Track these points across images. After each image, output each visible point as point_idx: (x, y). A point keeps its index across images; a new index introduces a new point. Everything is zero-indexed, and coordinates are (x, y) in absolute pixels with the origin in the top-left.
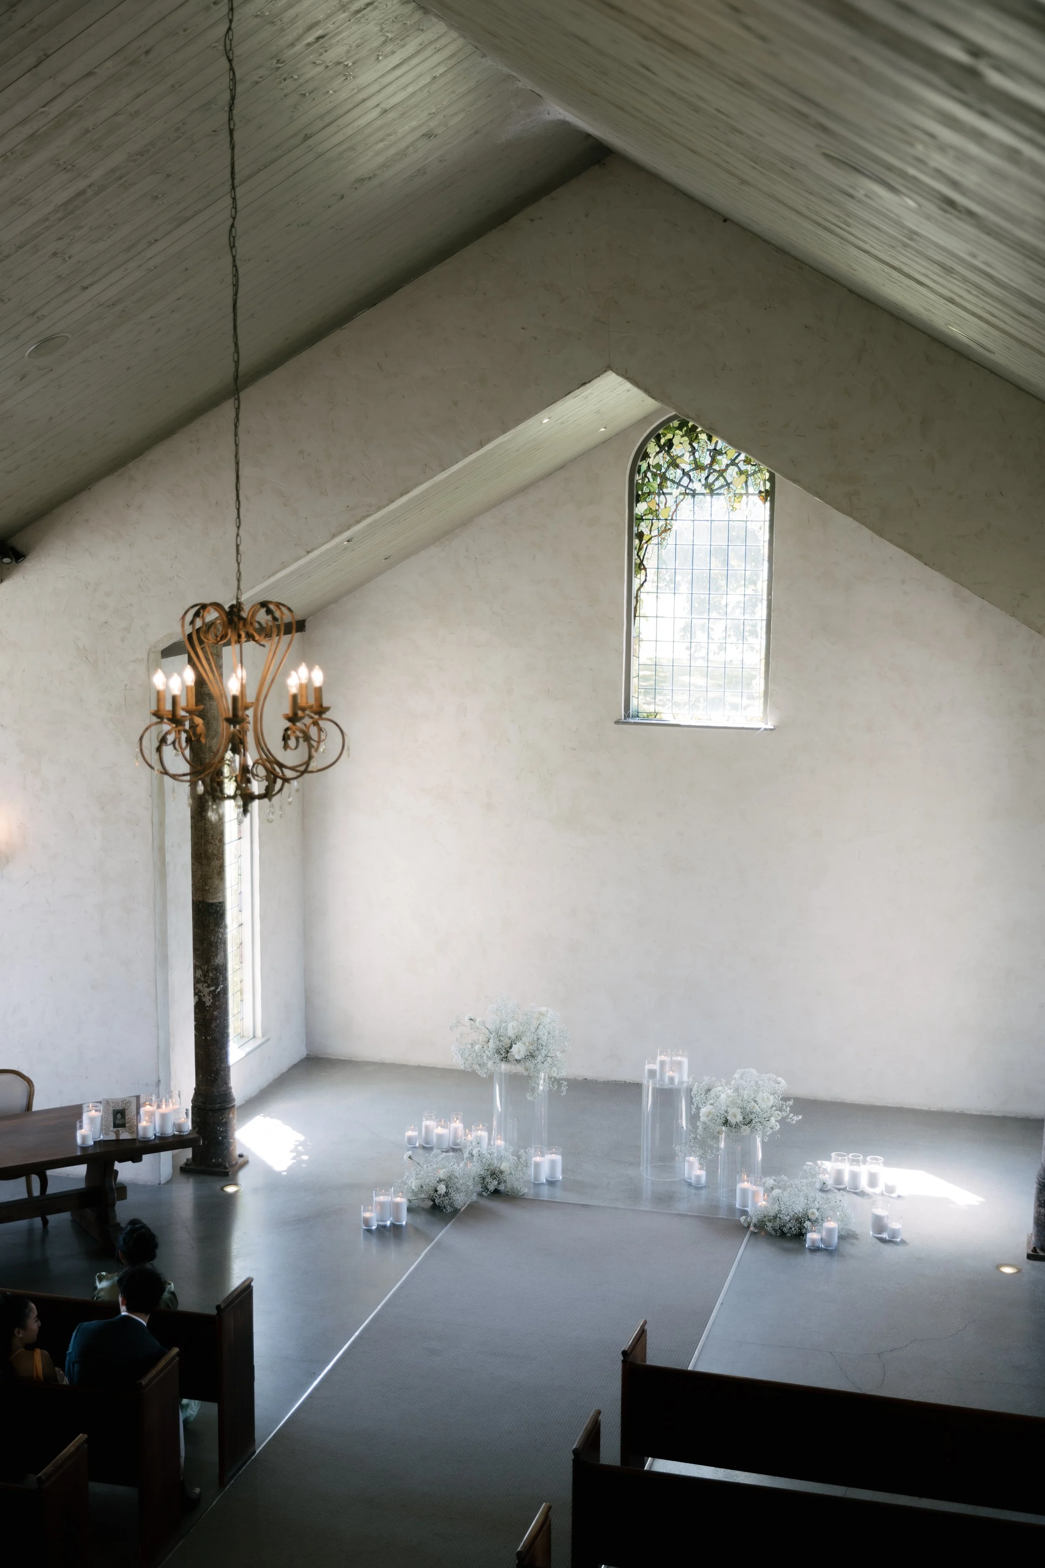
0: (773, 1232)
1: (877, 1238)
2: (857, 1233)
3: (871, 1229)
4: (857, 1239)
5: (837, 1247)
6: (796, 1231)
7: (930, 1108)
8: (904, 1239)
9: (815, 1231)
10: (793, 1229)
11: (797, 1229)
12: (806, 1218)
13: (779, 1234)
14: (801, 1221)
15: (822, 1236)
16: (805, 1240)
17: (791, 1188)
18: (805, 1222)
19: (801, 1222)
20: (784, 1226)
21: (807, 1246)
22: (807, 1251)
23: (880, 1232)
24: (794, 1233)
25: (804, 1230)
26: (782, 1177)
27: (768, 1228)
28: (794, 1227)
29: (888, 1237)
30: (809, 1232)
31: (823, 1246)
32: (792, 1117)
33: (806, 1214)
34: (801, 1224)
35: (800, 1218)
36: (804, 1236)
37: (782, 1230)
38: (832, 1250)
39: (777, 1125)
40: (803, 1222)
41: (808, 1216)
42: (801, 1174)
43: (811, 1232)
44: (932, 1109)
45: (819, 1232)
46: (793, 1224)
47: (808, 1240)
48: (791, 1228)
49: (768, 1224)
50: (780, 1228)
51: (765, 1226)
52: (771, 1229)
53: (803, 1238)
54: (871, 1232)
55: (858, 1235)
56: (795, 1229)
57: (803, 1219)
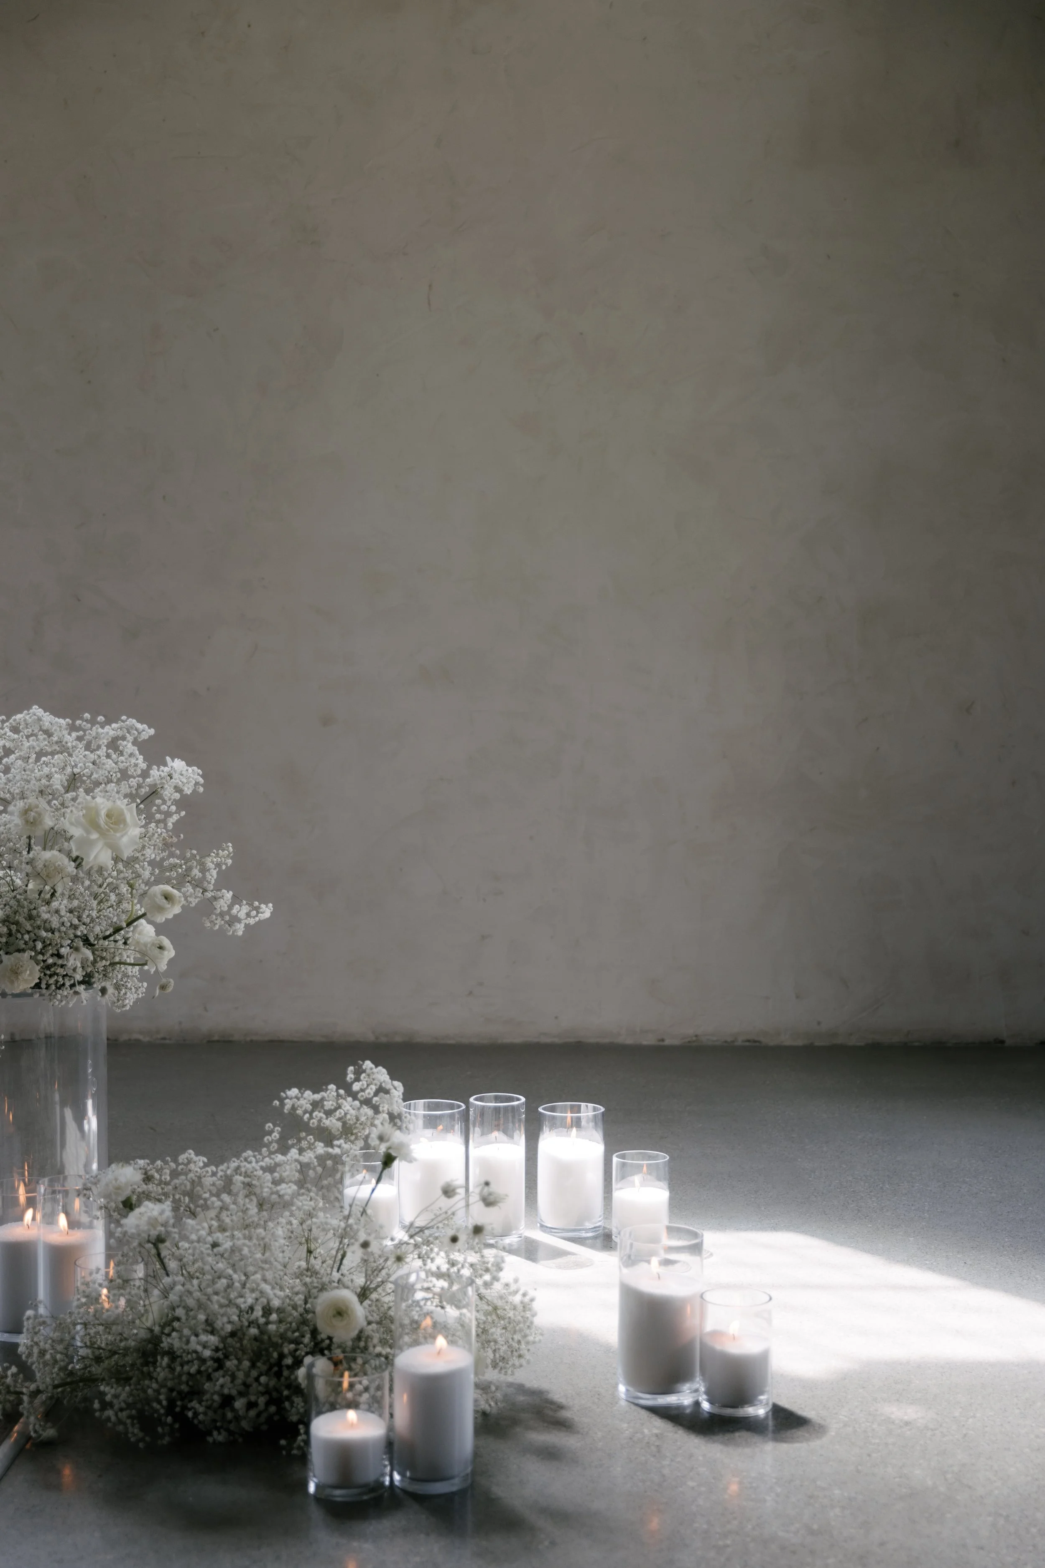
0: (135, 1432)
1: (654, 1410)
2: (557, 1396)
3: (620, 1371)
4: (563, 1425)
5: (474, 1473)
6: (252, 1413)
7: (663, 1040)
8: (784, 1403)
9: (353, 1405)
10: (239, 1404)
11: (262, 1400)
12: (307, 1339)
13: (167, 1439)
14: (282, 1356)
15: (391, 1429)
16: (303, 1458)
17: (225, 1197)
18: (298, 1363)
19: (279, 1363)
20: (196, 1393)
21: (312, 1488)
22: (316, 1513)
23: (669, 1384)
24: (244, 1424)
25: (298, 1400)
26: (182, 1158)
27: (110, 1413)
28: (241, 1394)
29: (711, 1401)
30: (320, 1413)
31: (397, 1477)
32: (231, 907)
33: (304, 1322)
34: (279, 1375)
35: (276, 1346)
36: (298, 1433)
37: (180, 1417)
38: (449, 1497)
39: (161, 948)
40: (289, 1361)
41: (314, 1332)
42: (276, 1135)
43: (333, 1407)
44: (667, 1042)
45: (376, 1405)
46: (240, 1375)
47: (317, 1458)
48: (227, 1401)
49: (108, 1390)
50: (171, 1403)
51: (96, 1405)
52: (123, 1415)
53: (289, 1447)
54: (622, 1388)
55: (561, 1407)
56: (251, 1405)
57: (288, 1348)
